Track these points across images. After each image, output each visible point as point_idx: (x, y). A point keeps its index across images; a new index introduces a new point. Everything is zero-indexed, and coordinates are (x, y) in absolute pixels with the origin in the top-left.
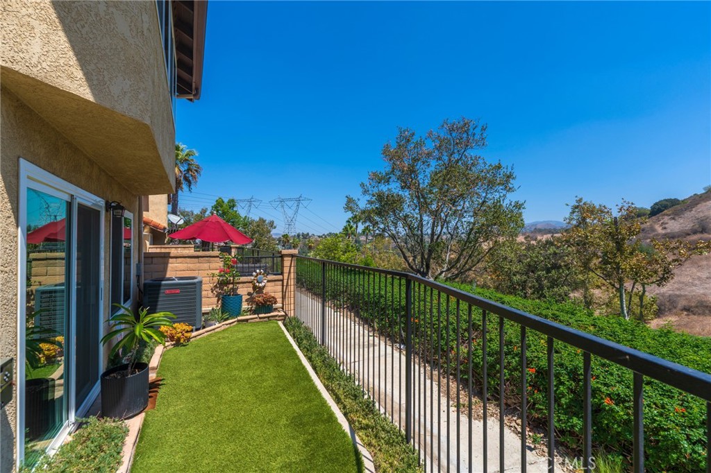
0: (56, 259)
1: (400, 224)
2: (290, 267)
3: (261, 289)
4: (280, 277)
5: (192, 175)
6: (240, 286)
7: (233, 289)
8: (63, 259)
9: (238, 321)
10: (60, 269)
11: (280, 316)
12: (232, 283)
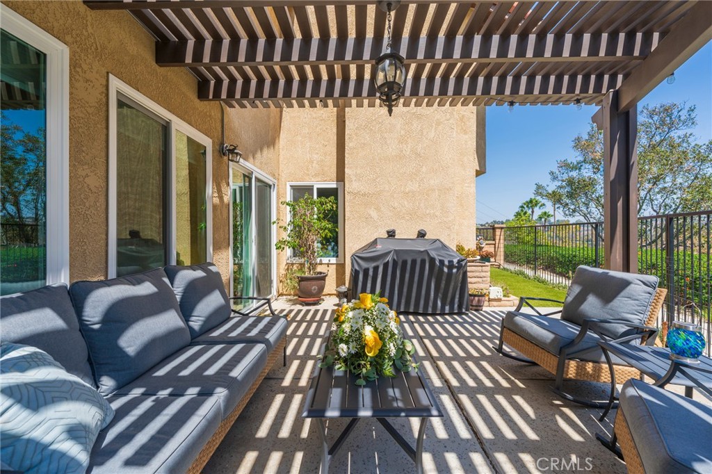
1: (592, 205)
2: (500, 236)
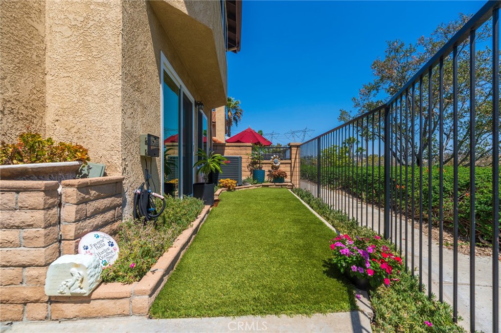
0: (175, 146)
2: (296, 154)
3: (277, 168)
4: (289, 161)
5: (238, 116)
6: (264, 165)
7: (259, 167)
8: (177, 146)
9: (263, 186)
10: (177, 151)
11: (289, 186)
12: (259, 164)
